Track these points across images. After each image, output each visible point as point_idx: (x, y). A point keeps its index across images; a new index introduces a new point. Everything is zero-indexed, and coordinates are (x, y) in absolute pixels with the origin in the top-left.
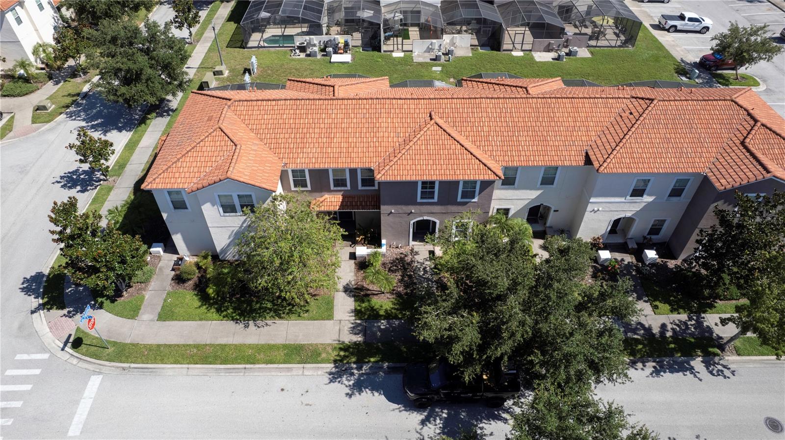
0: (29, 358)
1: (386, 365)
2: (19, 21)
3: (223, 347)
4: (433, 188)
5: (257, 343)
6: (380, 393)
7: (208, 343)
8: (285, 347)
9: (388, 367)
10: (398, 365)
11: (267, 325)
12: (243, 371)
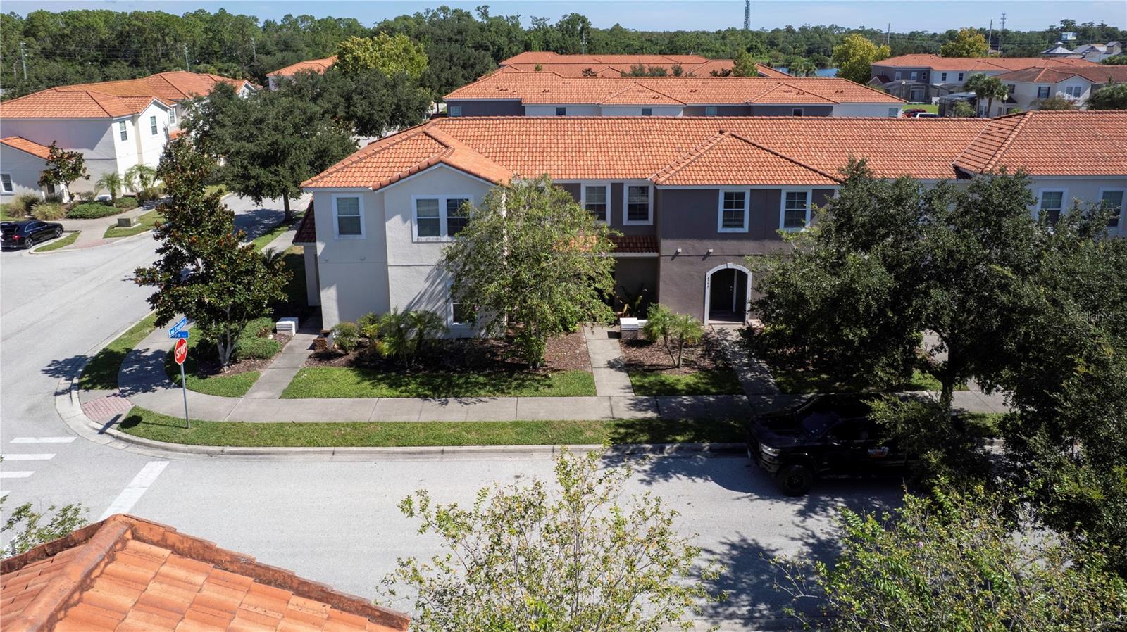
0: (38, 442)
1: (706, 445)
2: (124, 136)
3: (402, 426)
4: (741, 205)
5: (463, 421)
6: (706, 479)
7: (373, 420)
8: (516, 424)
9: (710, 449)
10: (729, 445)
11: (480, 401)
12: (439, 456)
